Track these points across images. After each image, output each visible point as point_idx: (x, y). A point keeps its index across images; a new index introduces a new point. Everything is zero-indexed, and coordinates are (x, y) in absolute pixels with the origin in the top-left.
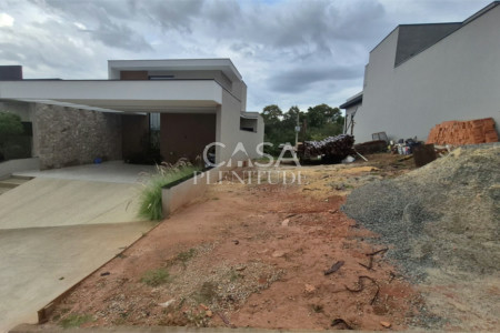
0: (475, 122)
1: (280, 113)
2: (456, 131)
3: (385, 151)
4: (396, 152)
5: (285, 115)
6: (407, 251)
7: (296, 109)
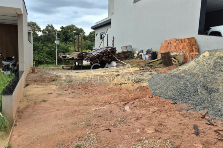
0: (188, 39)
1: (39, 29)
2: (178, 44)
3: (133, 57)
4: (141, 58)
5: (43, 31)
6: (219, 111)
7: (52, 26)
